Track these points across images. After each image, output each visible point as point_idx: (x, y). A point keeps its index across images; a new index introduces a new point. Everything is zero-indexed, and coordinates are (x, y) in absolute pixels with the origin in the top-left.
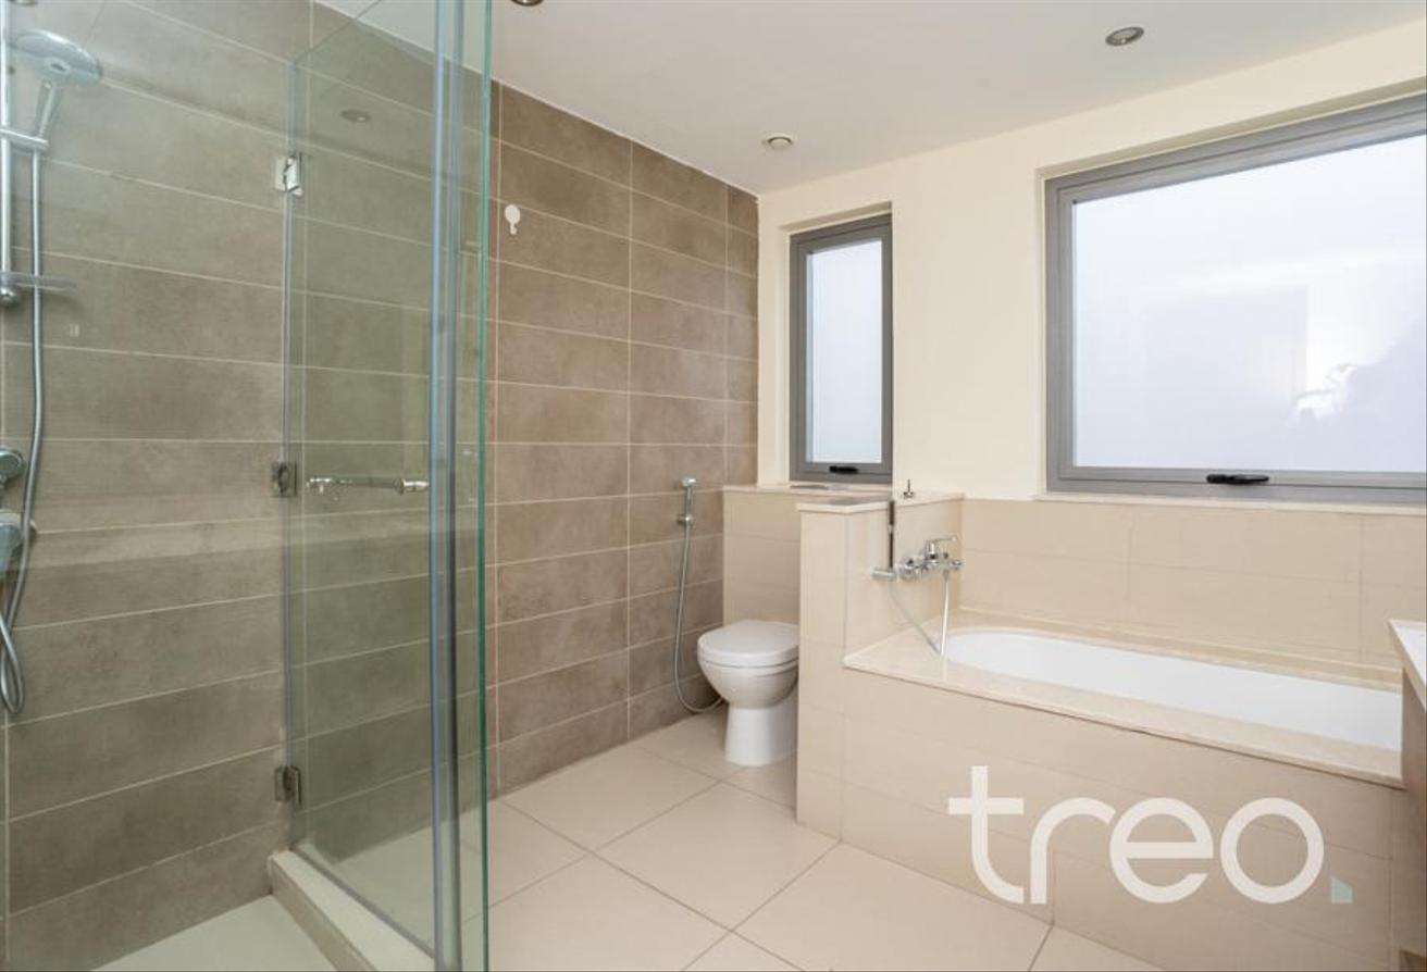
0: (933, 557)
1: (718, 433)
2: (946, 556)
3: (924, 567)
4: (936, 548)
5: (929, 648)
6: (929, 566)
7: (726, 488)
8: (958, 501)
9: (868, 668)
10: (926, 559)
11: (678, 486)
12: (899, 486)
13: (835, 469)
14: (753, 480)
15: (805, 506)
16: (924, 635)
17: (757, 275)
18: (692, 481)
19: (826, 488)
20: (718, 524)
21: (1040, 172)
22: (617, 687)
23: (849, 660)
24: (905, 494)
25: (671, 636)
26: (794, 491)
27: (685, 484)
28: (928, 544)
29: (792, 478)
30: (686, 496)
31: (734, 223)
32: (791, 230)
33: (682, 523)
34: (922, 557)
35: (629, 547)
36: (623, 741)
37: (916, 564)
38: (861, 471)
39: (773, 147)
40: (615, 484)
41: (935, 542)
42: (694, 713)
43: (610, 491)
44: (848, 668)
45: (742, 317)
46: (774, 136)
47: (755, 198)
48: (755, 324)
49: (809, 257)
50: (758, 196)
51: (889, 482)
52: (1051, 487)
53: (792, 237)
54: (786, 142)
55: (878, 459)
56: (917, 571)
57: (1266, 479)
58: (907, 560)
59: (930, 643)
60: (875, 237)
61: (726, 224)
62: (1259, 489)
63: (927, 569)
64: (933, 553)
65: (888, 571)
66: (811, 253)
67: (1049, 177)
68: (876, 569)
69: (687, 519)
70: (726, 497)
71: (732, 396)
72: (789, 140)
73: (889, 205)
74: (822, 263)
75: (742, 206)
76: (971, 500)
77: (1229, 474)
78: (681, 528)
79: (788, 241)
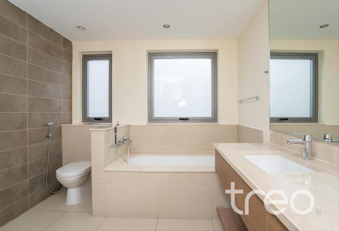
0: (125, 140)
1: (60, 109)
2: (128, 139)
3: (123, 143)
4: (126, 138)
5: (126, 162)
6: (124, 142)
7: (62, 125)
8: (129, 126)
9: (112, 170)
10: (123, 140)
11: (46, 125)
12: (114, 123)
13: (96, 119)
14: (71, 122)
15: (92, 129)
16: (124, 159)
17: (72, 64)
18: (52, 123)
19: (95, 124)
20: (60, 136)
21: (147, 51)
22: (24, 193)
23: (106, 169)
24: (117, 125)
25: (44, 172)
26: (84, 125)
27: (49, 124)
28: (123, 137)
29: (83, 122)
30: (49, 128)
31: (64, 48)
32: (83, 53)
33: (48, 137)
34: (122, 140)
35: (28, 146)
36: (27, 209)
37: (121, 142)
38: (103, 119)
39: (80, 29)
40: (22, 126)
41: (125, 136)
42: (53, 194)
43: (21, 128)
44: (106, 171)
45: (67, 76)
46: (80, 26)
47: (72, 42)
48: (71, 78)
49: (88, 62)
50: (73, 42)
51: (111, 122)
52: (149, 122)
53: (83, 55)
54: (84, 29)
55: (108, 116)
56: (121, 144)
57: (189, 119)
58: (119, 141)
59: (126, 161)
60: (108, 59)
61: (62, 48)
62: (187, 121)
63: (124, 143)
64: (125, 139)
65: (115, 145)
66: (89, 61)
67: (149, 52)
68: (111, 145)
69: (50, 135)
70: (63, 128)
71: (64, 98)
72: (84, 28)
73: (111, 52)
74: (92, 64)
75: (67, 44)
76: (132, 125)
77: (183, 118)
78: (47, 138)
79: (82, 56)
